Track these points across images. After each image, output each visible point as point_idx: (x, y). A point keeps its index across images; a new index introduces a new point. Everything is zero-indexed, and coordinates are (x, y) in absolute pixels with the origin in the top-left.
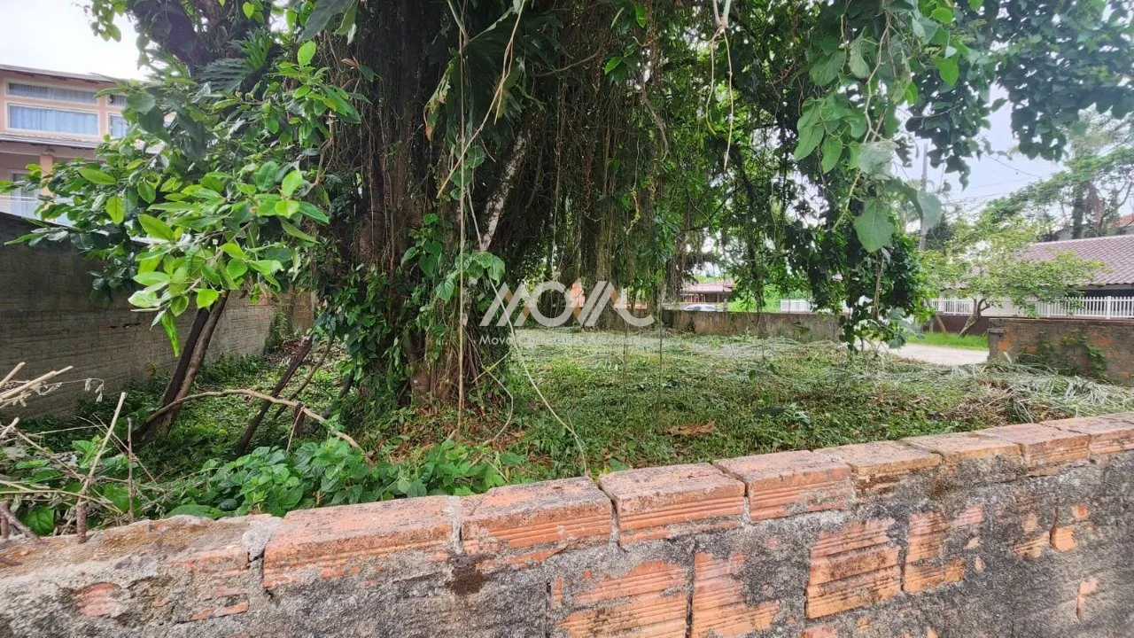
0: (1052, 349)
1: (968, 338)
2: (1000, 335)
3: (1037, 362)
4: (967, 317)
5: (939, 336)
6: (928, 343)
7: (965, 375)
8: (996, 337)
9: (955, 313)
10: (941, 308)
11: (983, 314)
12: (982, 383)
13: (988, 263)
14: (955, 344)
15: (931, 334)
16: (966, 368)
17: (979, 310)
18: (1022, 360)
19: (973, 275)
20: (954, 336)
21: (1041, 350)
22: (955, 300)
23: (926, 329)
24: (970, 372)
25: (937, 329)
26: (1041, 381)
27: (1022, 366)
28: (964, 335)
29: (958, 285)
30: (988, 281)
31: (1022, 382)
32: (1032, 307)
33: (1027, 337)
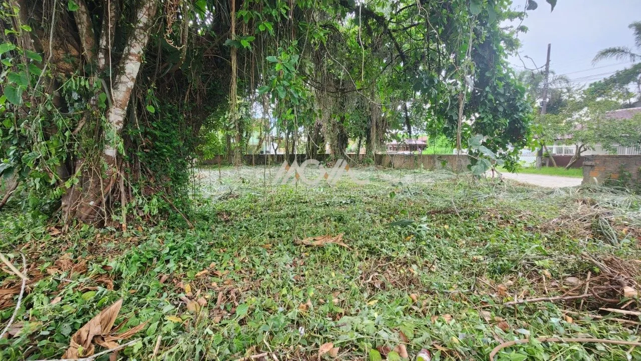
0: (630, 176)
1: (571, 170)
2: (592, 166)
3: (618, 185)
4: (571, 157)
5: (551, 169)
6: (544, 174)
7: (564, 195)
8: (589, 168)
9: (563, 155)
10: (554, 152)
11: (582, 154)
12: (574, 201)
13: (588, 122)
14: (562, 174)
15: (547, 168)
16: (566, 190)
17: (579, 152)
18: (607, 184)
19: (577, 129)
20: (561, 169)
21: (623, 177)
22: (564, 146)
23: (543, 165)
24: (568, 193)
25: (551, 165)
26: (621, 199)
27: (606, 188)
28: (568, 168)
29: (566, 137)
30: (586, 132)
31: (606, 200)
32: (615, 150)
33: (612, 167)
